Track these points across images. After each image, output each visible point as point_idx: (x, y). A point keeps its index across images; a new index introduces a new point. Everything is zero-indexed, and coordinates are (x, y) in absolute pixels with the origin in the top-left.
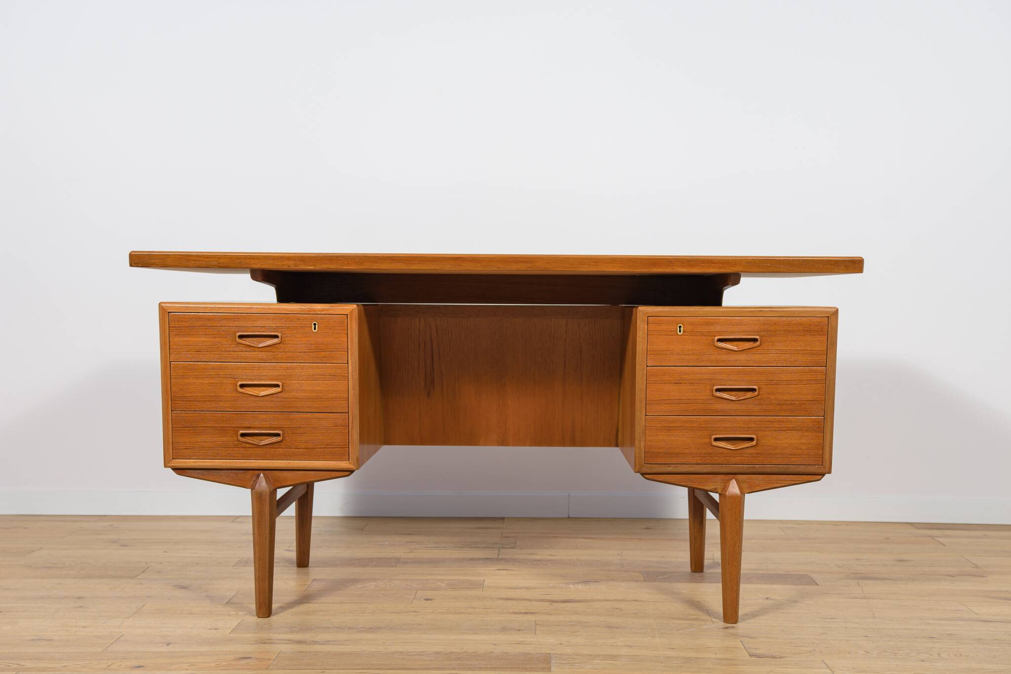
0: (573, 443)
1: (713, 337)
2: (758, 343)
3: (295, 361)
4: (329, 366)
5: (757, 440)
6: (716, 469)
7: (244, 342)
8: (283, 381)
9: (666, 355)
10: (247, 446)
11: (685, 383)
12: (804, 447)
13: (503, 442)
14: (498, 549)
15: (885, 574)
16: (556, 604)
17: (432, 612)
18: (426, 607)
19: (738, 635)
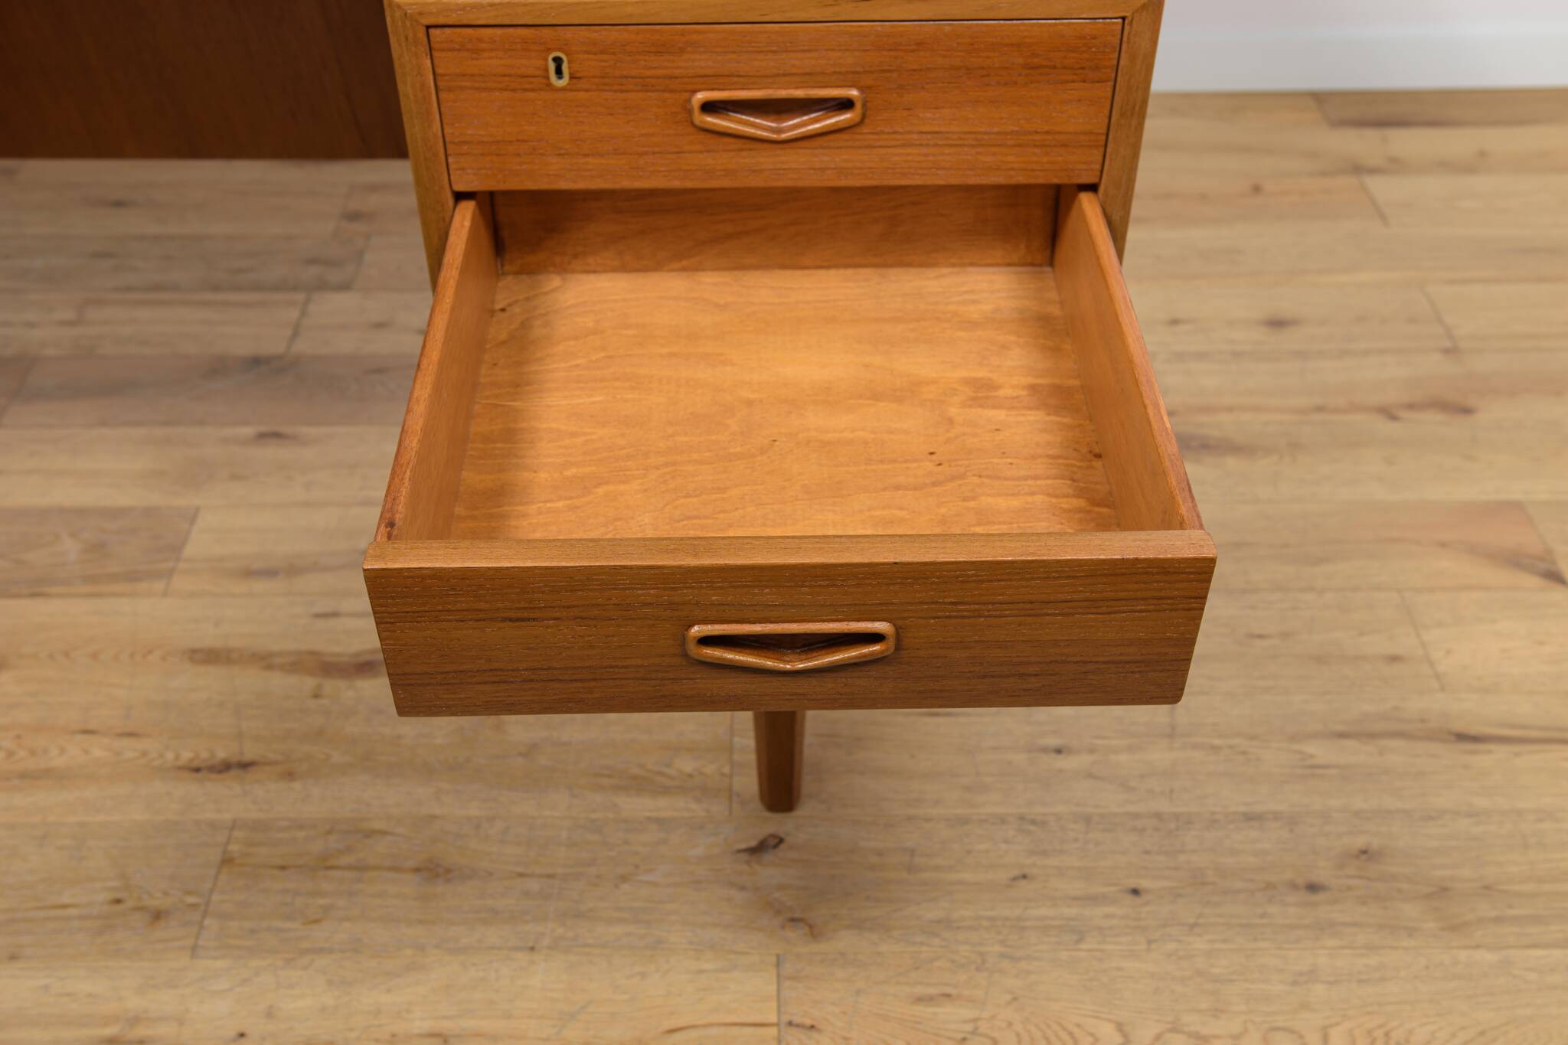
1: (687, 95)
2: (854, 112)
9: (518, 154)
14: (300, 297)
15: (1230, 409)
16: (333, 686)
19: (778, 913)
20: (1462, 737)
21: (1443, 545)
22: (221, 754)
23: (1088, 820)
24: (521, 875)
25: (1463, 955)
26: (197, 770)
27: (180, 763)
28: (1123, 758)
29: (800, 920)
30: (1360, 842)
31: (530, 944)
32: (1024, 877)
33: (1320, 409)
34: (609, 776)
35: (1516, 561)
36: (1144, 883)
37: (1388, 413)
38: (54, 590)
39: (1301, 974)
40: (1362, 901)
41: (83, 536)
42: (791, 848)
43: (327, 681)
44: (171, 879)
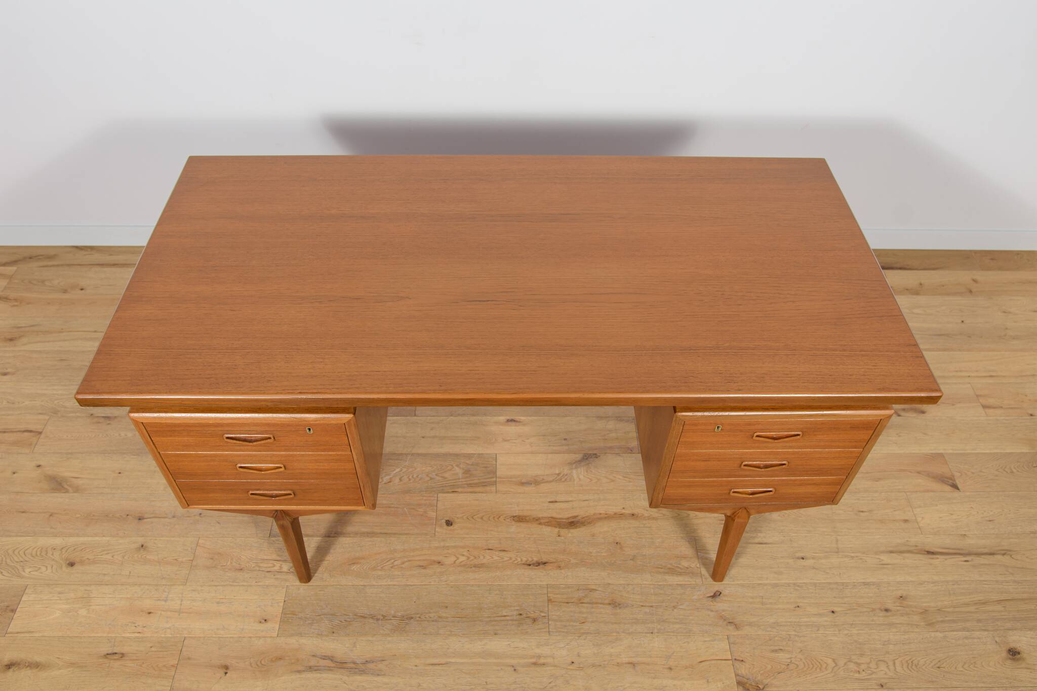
4: (332, 454)
5: (775, 491)
8: (284, 464)
9: (699, 444)
11: (714, 461)
12: (818, 494)
16: (563, 532)
17: (455, 562)
18: (448, 548)
19: (725, 620)
20: (929, 553)
21: (918, 472)
22: (535, 559)
23: (815, 585)
24: (642, 606)
25: (933, 634)
26: (530, 565)
27: (523, 562)
28: (823, 561)
29: (732, 623)
30: (899, 593)
31: (651, 632)
32: (798, 606)
34: (662, 568)
35: (943, 479)
36: (835, 609)
38: (459, 490)
39: (885, 642)
40: (902, 615)
41: (461, 466)
42: (724, 596)
43: (561, 529)
44: (535, 606)
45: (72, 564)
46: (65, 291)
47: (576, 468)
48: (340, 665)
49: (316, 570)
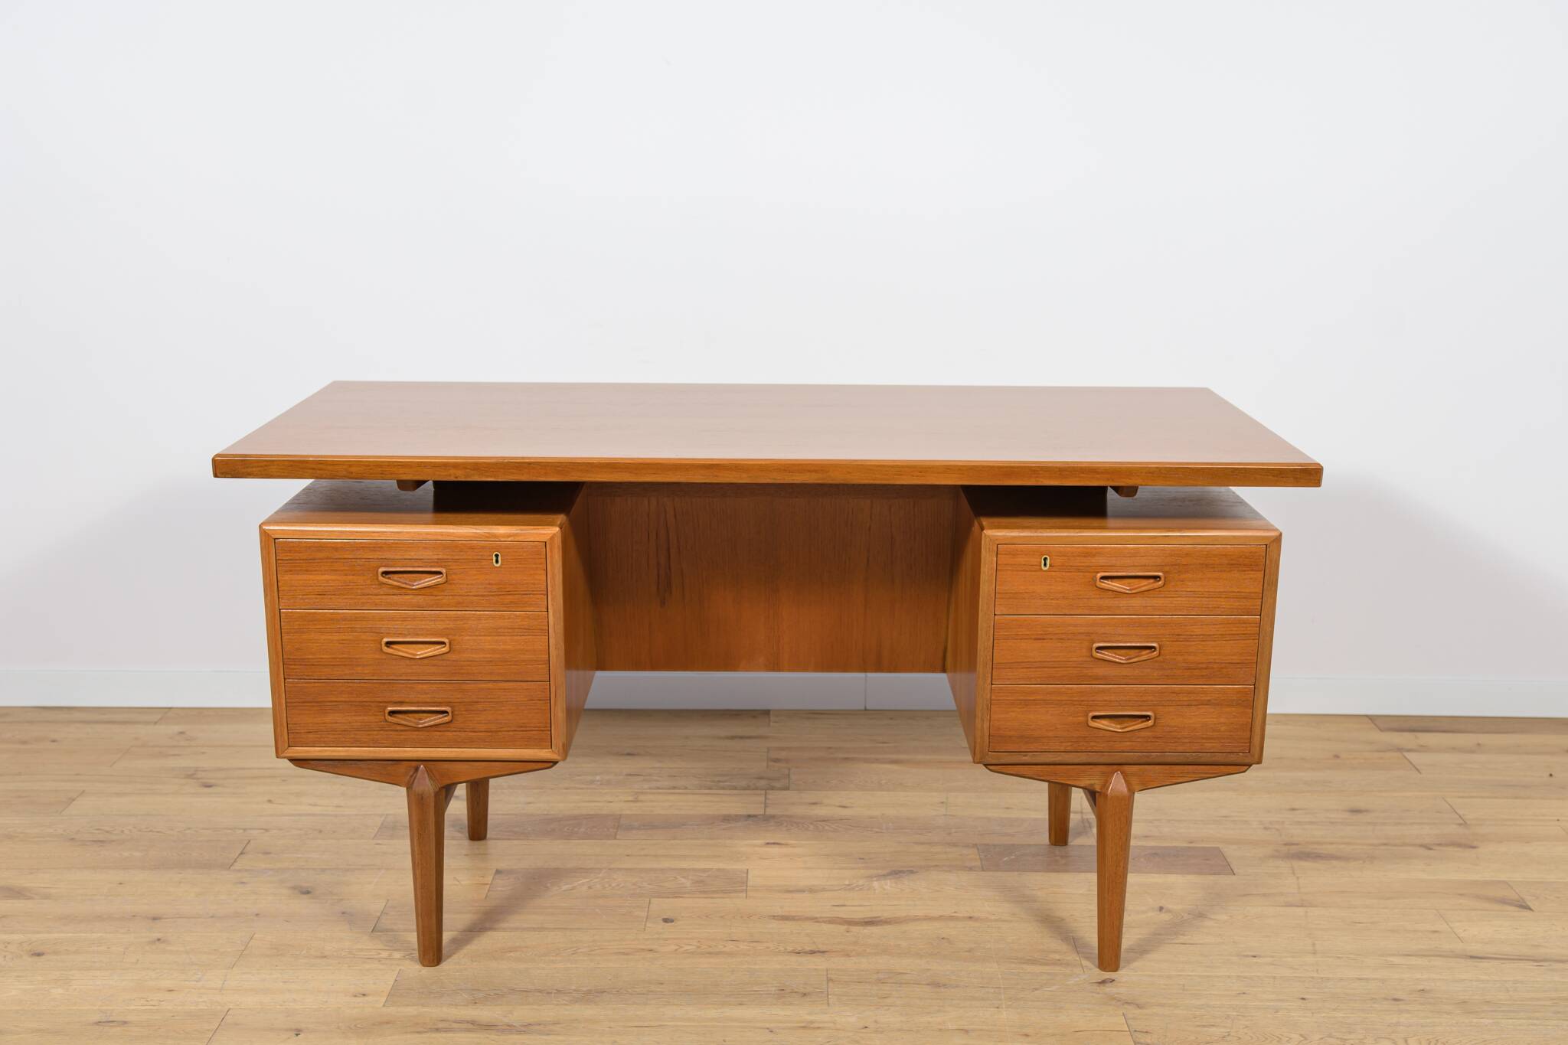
0: (879, 668)
1: (1094, 574)
2: (1160, 582)
3: (467, 609)
4: (520, 615)
5: (1155, 719)
6: (1094, 758)
7: (390, 582)
8: (450, 637)
9: (1024, 599)
10: (398, 728)
11: (1051, 639)
12: (1223, 729)
13: (775, 666)
14: (763, 792)
15: (1332, 843)
16: (855, 929)
17: (676, 950)
18: (666, 939)
19: (1119, 1001)
20: (1472, 957)
21: (1461, 895)
22: (808, 948)
23: (1274, 978)
24: (983, 987)
25: (1475, 1020)
26: (799, 953)
27: (788, 950)
28: (1290, 959)
29: (1131, 1003)
30: (1420, 987)
32: (1244, 993)
33: (1385, 844)
34: (1016, 959)
35: (1504, 901)
36: (1307, 996)
37: (1428, 847)
38: (686, 895)
39: (1392, 1023)
40: (1421, 1004)
41: (690, 877)
42: (1120, 982)
43: (851, 927)
44: (806, 984)
45: (39, 955)
46: (24, 743)
47: (876, 880)
48: (488, 1027)
49: (449, 956)
